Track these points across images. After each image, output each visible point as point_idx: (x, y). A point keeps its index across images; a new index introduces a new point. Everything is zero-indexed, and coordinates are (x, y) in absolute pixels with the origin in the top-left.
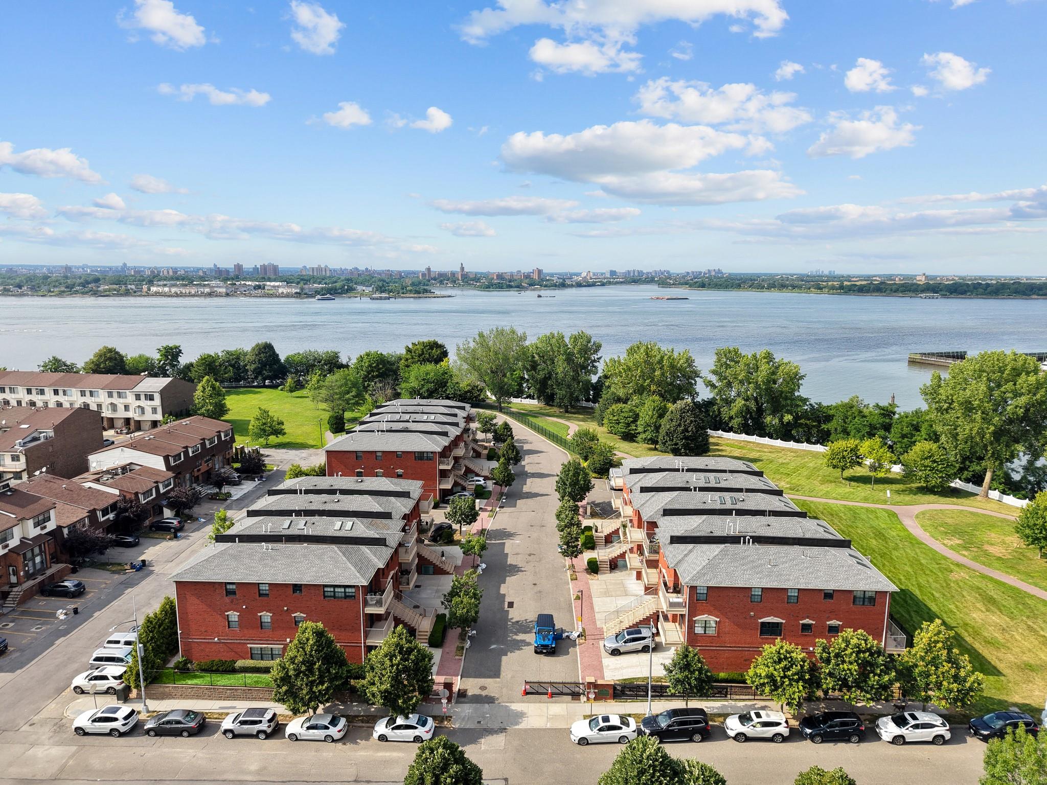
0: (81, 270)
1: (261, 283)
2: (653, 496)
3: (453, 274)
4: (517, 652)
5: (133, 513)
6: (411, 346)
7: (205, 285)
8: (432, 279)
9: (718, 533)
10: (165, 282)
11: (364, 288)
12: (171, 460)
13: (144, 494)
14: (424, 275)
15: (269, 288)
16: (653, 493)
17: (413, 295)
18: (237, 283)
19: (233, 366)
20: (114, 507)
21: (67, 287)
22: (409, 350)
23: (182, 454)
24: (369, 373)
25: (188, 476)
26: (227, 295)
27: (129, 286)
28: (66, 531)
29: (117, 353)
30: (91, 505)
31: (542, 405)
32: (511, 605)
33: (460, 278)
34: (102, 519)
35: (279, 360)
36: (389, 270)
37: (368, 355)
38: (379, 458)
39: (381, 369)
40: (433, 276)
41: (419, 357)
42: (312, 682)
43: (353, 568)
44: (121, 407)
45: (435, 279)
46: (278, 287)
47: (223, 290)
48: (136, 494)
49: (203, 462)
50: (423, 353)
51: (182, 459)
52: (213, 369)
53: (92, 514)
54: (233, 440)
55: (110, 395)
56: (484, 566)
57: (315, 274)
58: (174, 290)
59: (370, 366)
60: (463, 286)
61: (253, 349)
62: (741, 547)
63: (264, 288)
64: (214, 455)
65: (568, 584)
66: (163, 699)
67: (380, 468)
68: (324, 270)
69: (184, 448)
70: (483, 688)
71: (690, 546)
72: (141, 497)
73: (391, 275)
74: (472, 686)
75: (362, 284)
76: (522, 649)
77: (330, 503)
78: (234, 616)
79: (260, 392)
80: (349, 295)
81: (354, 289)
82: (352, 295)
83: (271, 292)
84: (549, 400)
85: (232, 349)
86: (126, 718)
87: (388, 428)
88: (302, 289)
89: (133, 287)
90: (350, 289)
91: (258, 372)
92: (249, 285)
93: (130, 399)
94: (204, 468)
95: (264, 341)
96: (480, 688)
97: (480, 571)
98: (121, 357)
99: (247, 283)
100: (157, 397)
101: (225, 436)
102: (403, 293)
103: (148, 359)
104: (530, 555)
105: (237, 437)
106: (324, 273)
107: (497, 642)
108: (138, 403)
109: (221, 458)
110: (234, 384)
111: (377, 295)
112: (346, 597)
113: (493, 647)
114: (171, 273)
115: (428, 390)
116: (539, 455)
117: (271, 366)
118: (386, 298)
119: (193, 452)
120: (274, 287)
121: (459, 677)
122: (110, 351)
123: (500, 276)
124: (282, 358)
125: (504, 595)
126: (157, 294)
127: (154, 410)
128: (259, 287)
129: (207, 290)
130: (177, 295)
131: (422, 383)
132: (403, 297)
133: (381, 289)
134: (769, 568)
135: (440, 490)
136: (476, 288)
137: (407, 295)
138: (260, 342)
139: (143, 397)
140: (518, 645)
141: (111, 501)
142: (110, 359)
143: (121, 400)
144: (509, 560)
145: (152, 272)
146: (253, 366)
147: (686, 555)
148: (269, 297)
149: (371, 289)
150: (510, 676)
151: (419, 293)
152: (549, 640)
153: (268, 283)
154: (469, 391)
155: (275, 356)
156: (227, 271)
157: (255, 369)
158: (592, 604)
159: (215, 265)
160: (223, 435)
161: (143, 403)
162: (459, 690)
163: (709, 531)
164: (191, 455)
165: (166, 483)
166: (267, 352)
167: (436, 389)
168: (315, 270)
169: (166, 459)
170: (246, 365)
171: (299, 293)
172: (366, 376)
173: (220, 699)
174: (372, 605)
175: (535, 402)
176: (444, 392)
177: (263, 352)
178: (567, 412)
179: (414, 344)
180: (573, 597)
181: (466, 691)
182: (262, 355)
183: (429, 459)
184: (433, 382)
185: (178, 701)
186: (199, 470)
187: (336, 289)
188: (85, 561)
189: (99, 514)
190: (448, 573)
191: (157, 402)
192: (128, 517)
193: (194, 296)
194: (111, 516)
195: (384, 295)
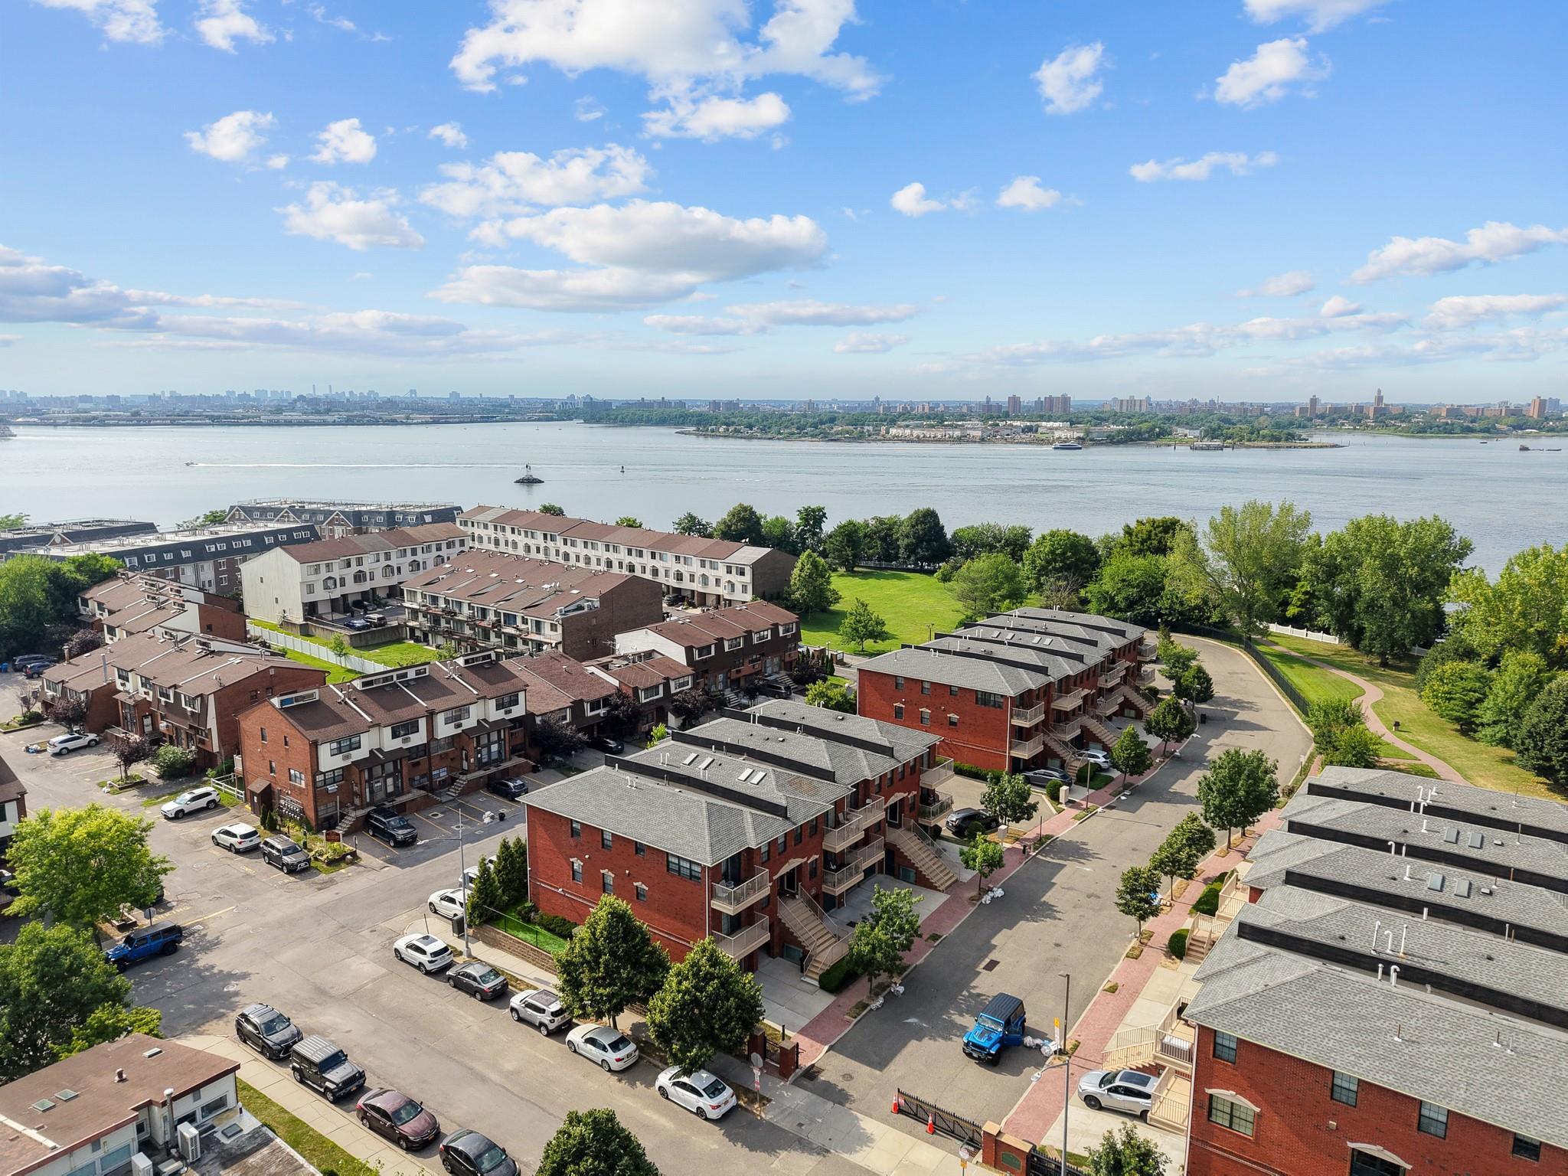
0: (828, 406)
1: (1034, 424)
2: (1301, 842)
3: (1360, 408)
4: (941, 1041)
5: (623, 712)
6: (1133, 525)
7: (956, 427)
8: (1317, 417)
9: (1355, 944)
10: (907, 423)
11: (1187, 432)
12: (696, 653)
13: (646, 690)
14: (1303, 410)
15: (1044, 430)
16: (1302, 837)
17: (1266, 444)
18: (1001, 424)
19: (883, 539)
20: (606, 701)
21: (798, 428)
22: (1128, 532)
23: (713, 647)
24: (1049, 562)
25: (721, 677)
26: (982, 440)
27: (866, 428)
28: (538, 720)
29: (753, 513)
30: (581, 694)
31: (1345, 646)
32: (991, 966)
33: (1371, 415)
34: (590, 714)
35: (944, 536)
36: (1242, 404)
37: (1053, 535)
38: (926, 691)
39: (1069, 558)
40: (1319, 410)
41: (1142, 543)
42: (596, 980)
43: (707, 838)
44: (711, 581)
45: (1322, 417)
46: (1057, 429)
47: (978, 434)
48: (636, 690)
49: (746, 662)
50: (1149, 538)
51: (713, 654)
52: (854, 541)
53: (577, 706)
54: (797, 637)
55: (703, 565)
56: (999, 893)
57: (1124, 410)
58: (916, 432)
59: (1052, 552)
60: (1373, 428)
61: (911, 518)
62: (1375, 981)
63: (1037, 431)
64: (763, 655)
65: (1117, 962)
66: (493, 946)
67: (927, 707)
68: (1138, 404)
69: (717, 639)
70: (848, 1077)
71: (1263, 949)
72: (642, 694)
73: (1246, 410)
74: (833, 1066)
75: (1188, 425)
76: (950, 1039)
77: (773, 740)
78: (578, 864)
79: (908, 578)
80: (1159, 441)
81: (1170, 434)
82: (1164, 441)
83: (1044, 437)
84: (1356, 638)
85: (885, 515)
86: (435, 954)
87: (964, 649)
88: (1088, 433)
89: (871, 428)
90: (1163, 434)
91: (911, 549)
92: (1016, 427)
93: (721, 571)
94: (747, 669)
95: (926, 507)
96: (844, 1076)
97: (987, 899)
98: (758, 519)
99: (1015, 424)
100: (748, 571)
101: (786, 631)
102: (1249, 440)
103: (786, 523)
104: (1089, 896)
105: (804, 633)
106: (1137, 408)
107: (922, 1017)
108: (729, 577)
109: (776, 660)
110: (884, 564)
111: (1206, 442)
112: (691, 877)
113: (911, 1020)
114: (927, 410)
115: (1126, 599)
116: (1255, 732)
117: (929, 542)
118: (1217, 448)
119: (731, 646)
120: (1051, 429)
121: (826, 1048)
122: (745, 509)
123: (1455, 412)
124: (949, 533)
125: (995, 947)
126: (897, 439)
127: (744, 588)
128: (1030, 429)
129: (957, 433)
130: (919, 440)
131: (1120, 585)
132: (1250, 447)
133: (1213, 434)
134: (1395, 1044)
135: (1010, 757)
136: (1397, 431)
137: (1256, 443)
138: (921, 509)
139: (734, 571)
140: (950, 1030)
141: (605, 693)
142: (744, 519)
143: (713, 572)
144: (1049, 893)
145: (905, 408)
146: (906, 541)
147: (1239, 966)
148: (1038, 444)
149: (1197, 433)
150: (899, 1074)
151: (1279, 440)
152: (989, 1039)
153: (1044, 424)
154: (1197, 607)
155: (938, 530)
156: (999, 407)
157: (907, 546)
158: (1129, 1007)
159: (988, 399)
160: (781, 629)
161: (734, 578)
162: (813, 1066)
163: (1338, 934)
164: (727, 650)
165: (681, 681)
166: (928, 522)
167: (1141, 598)
168: (1125, 403)
169: (689, 651)
170: (897, 539)
171: (1083, 439)
172: (1043, 568)
173: (542, 967)
174: (720, 899)
175: (1332, 640)
176: (1154, 604)
177: (922, 522)
178: (1384, 664)
179: (1140, 523)
180: (1105, 985)
181: (820, 1071)
182: (919, 527)
183: (998, 705)
184: (1138, 586)
185: (504, 953)
186: (738, 672)
187: (1140, 434)
188: (553, 760)
189: (587, 707)
190: (935, 888)
191: (747, 578)
192: (618, 716)
193: (939, 441)
194: (602, 712)
195: (1217, 442)
